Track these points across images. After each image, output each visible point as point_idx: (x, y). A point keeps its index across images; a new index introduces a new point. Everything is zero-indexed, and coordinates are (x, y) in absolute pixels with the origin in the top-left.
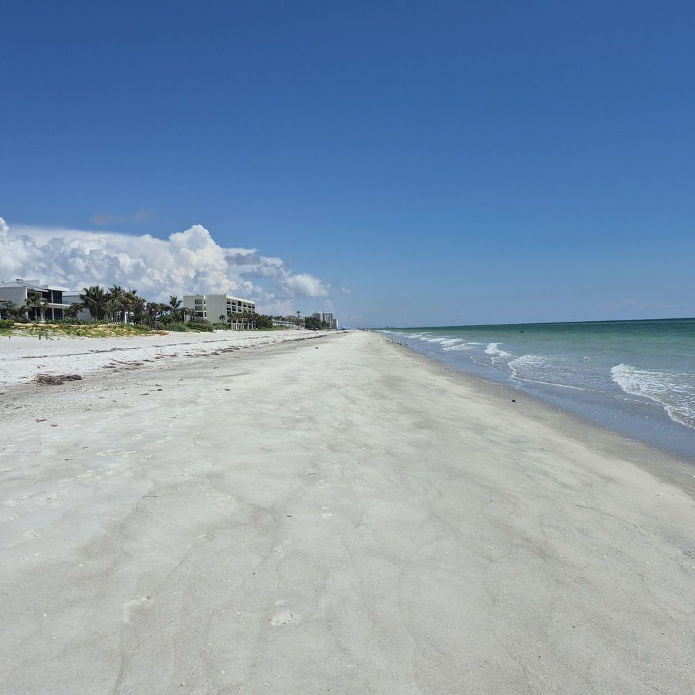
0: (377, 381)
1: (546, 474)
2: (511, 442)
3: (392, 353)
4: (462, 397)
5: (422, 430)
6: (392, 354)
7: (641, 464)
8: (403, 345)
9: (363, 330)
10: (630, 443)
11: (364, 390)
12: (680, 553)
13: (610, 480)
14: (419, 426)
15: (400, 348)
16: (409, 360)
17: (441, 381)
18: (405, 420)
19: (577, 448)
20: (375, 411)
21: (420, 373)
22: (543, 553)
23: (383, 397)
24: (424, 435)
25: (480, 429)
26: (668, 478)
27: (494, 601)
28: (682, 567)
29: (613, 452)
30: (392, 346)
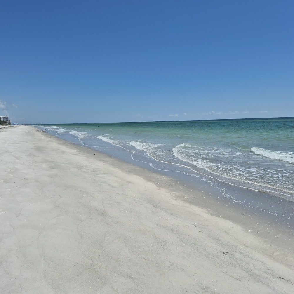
0: (32, 149)
1: (106, 183)
2: (93, 171)
3: (40, 135)
4: (73, 154)
5: (53, 170)
6: (40, 136)
7: (140, 176)
8: (46, 132)
9: (25, 125)
10: (138, 168)
11: (24, 153)
12: (152, 206)
13: (130, 182)
14: (52, 168)
15: (44, 133)
16: (48, 139)
17: (64, 148)
18: (45, 166)
19: (118, 172)
20: (30, 163)
21: (54, 144)
22: (103, 214)
23: (34, 156)
24: (54, 172)
25: (80, 167)
26: (149, 179)
27: (81, 237)
28: (152, 211)
29: (130, 172)
30: (40, 132)
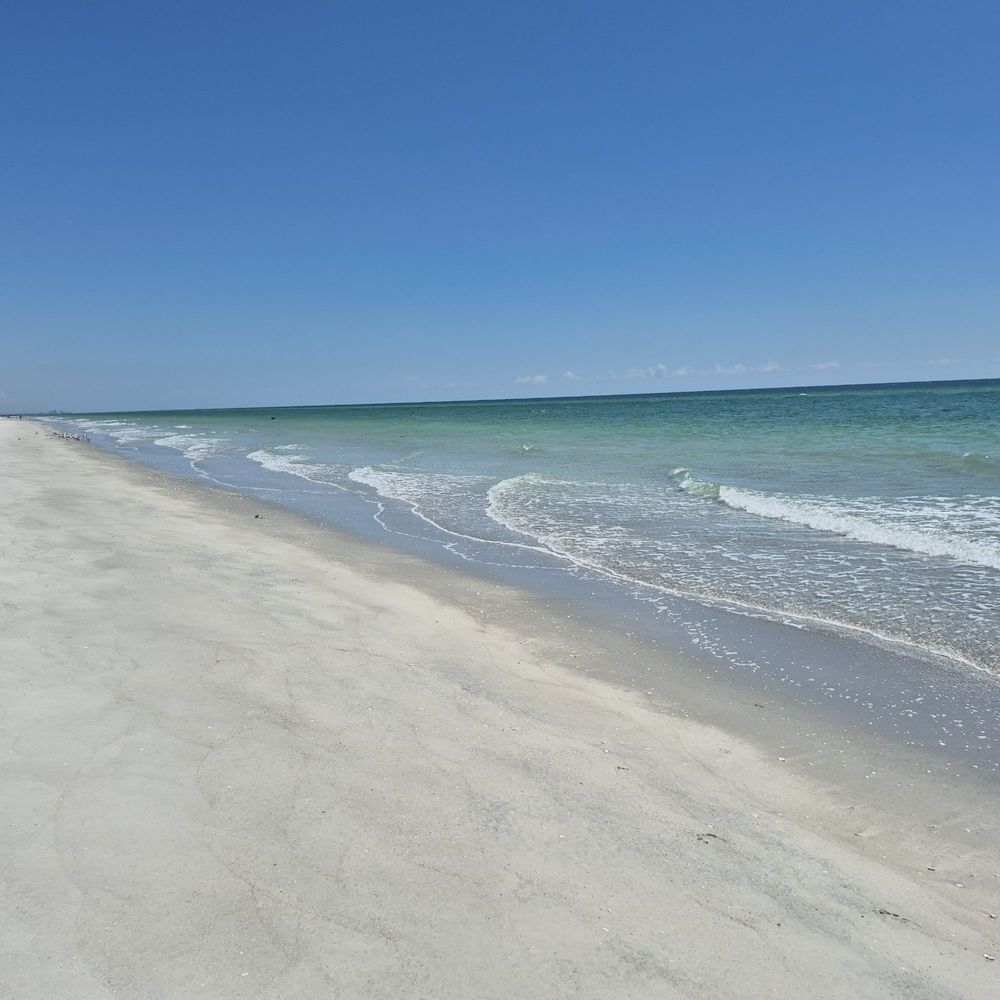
0: (32, 499)
1: (297, 613)
2: (251, 575)
3: (62, 452)
4: (179, 516)
5: (113, 572)
6: (60, 455)
7: (418, 585)
8: (83, 441)
9: (8, 416)
10: (409, 560)
11: (5, 515)
12: (458, 688)
13: (380, 610)
14: (106, 566)
15: (77, 445)
16: (90, 465)
17: (147, 495)
18: (81, 558)
19: (341, 574)
20: (26, 548)
21: (113, 482)
22: (288, 722)
23: (42, 524)
24: (114, 578)
25: (205, 560)
26: (449, 598)
27: (212, 804)
28: (459, 706)
29: (383, 574)
30: (61, 442)
